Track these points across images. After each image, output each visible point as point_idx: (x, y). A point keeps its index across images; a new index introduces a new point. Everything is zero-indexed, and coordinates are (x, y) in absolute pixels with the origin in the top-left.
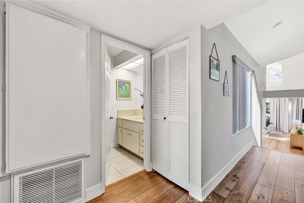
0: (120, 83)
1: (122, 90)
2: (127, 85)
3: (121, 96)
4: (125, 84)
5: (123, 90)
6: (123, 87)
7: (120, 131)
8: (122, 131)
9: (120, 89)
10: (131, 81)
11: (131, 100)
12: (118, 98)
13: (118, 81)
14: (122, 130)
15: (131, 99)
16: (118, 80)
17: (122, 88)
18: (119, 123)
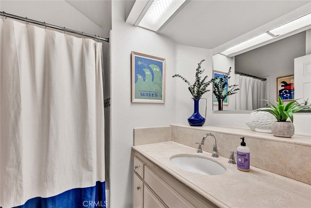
0: (139, 63)
1: (144, 80)
2: (156, 69)
3: (143, 95)
4: (151, 66)
5: (146, 80)
6: (148, 73)
7: (138, 188)
8: (142, 188)
9: (140, 77)
10: (163, 60)
11: (163, 104)
12: (135, 100)
13: (134, 56)
14: (141, 186)
15: (164, 101)
16: (135, 53)
17: (143, 75)
18: (135, 165)
